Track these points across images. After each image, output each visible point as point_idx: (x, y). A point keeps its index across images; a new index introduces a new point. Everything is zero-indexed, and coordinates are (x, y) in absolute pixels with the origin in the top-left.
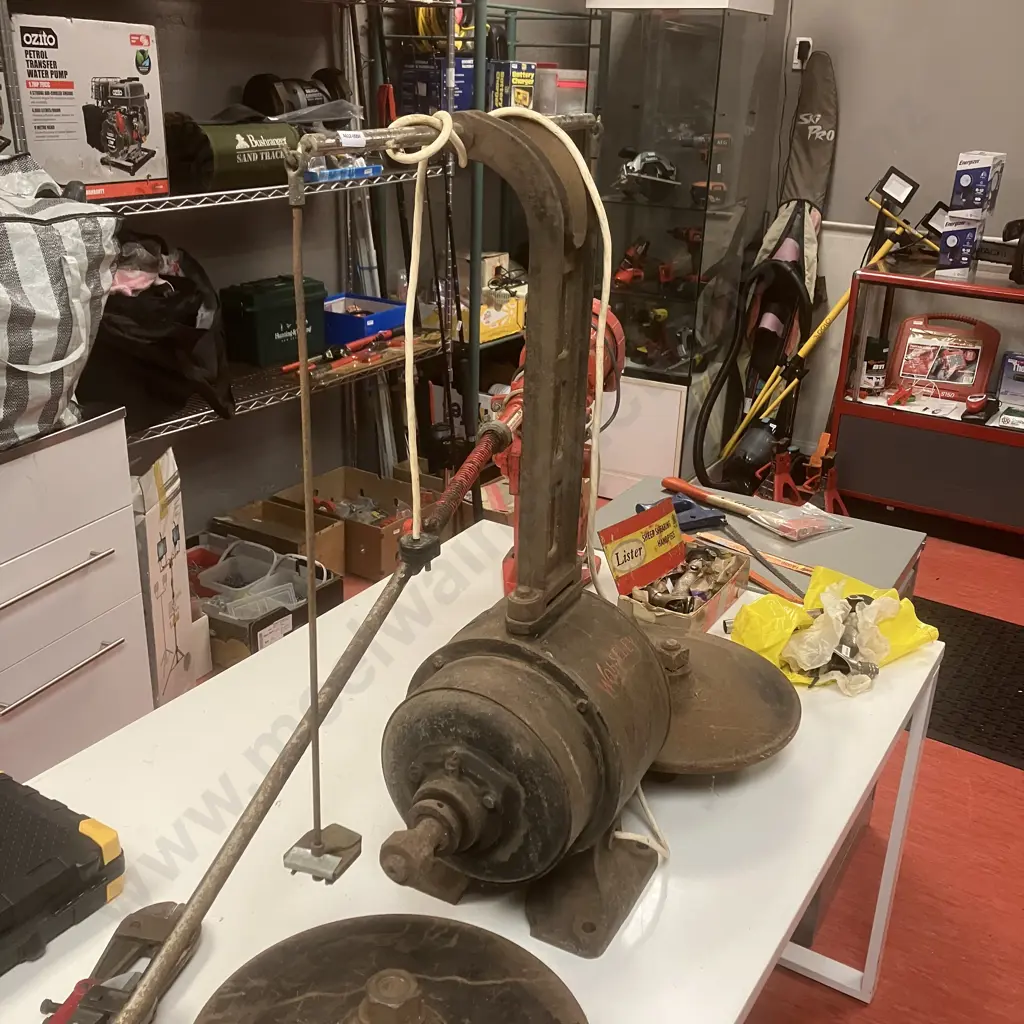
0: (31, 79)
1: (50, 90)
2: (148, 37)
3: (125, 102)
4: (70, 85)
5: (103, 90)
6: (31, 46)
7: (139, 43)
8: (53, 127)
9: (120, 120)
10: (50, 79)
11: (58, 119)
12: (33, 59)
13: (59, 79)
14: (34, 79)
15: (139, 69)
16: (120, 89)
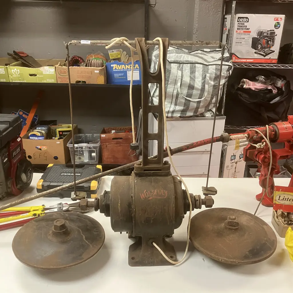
0: (238, 30)
1: (243, 33)
2: (281, 18)
3: (267, 37)
4: (250, 32)
5: (260, 33)
6: (240, 22)
7: (277, 20)
8: (241, 43)
9: (264, 41)
10: (244, 30)
11: (243, 41)
12: (240, 25)
13: (246, 30)
14: (239, 30)
15: (275, 27)
16: (267, 33)
